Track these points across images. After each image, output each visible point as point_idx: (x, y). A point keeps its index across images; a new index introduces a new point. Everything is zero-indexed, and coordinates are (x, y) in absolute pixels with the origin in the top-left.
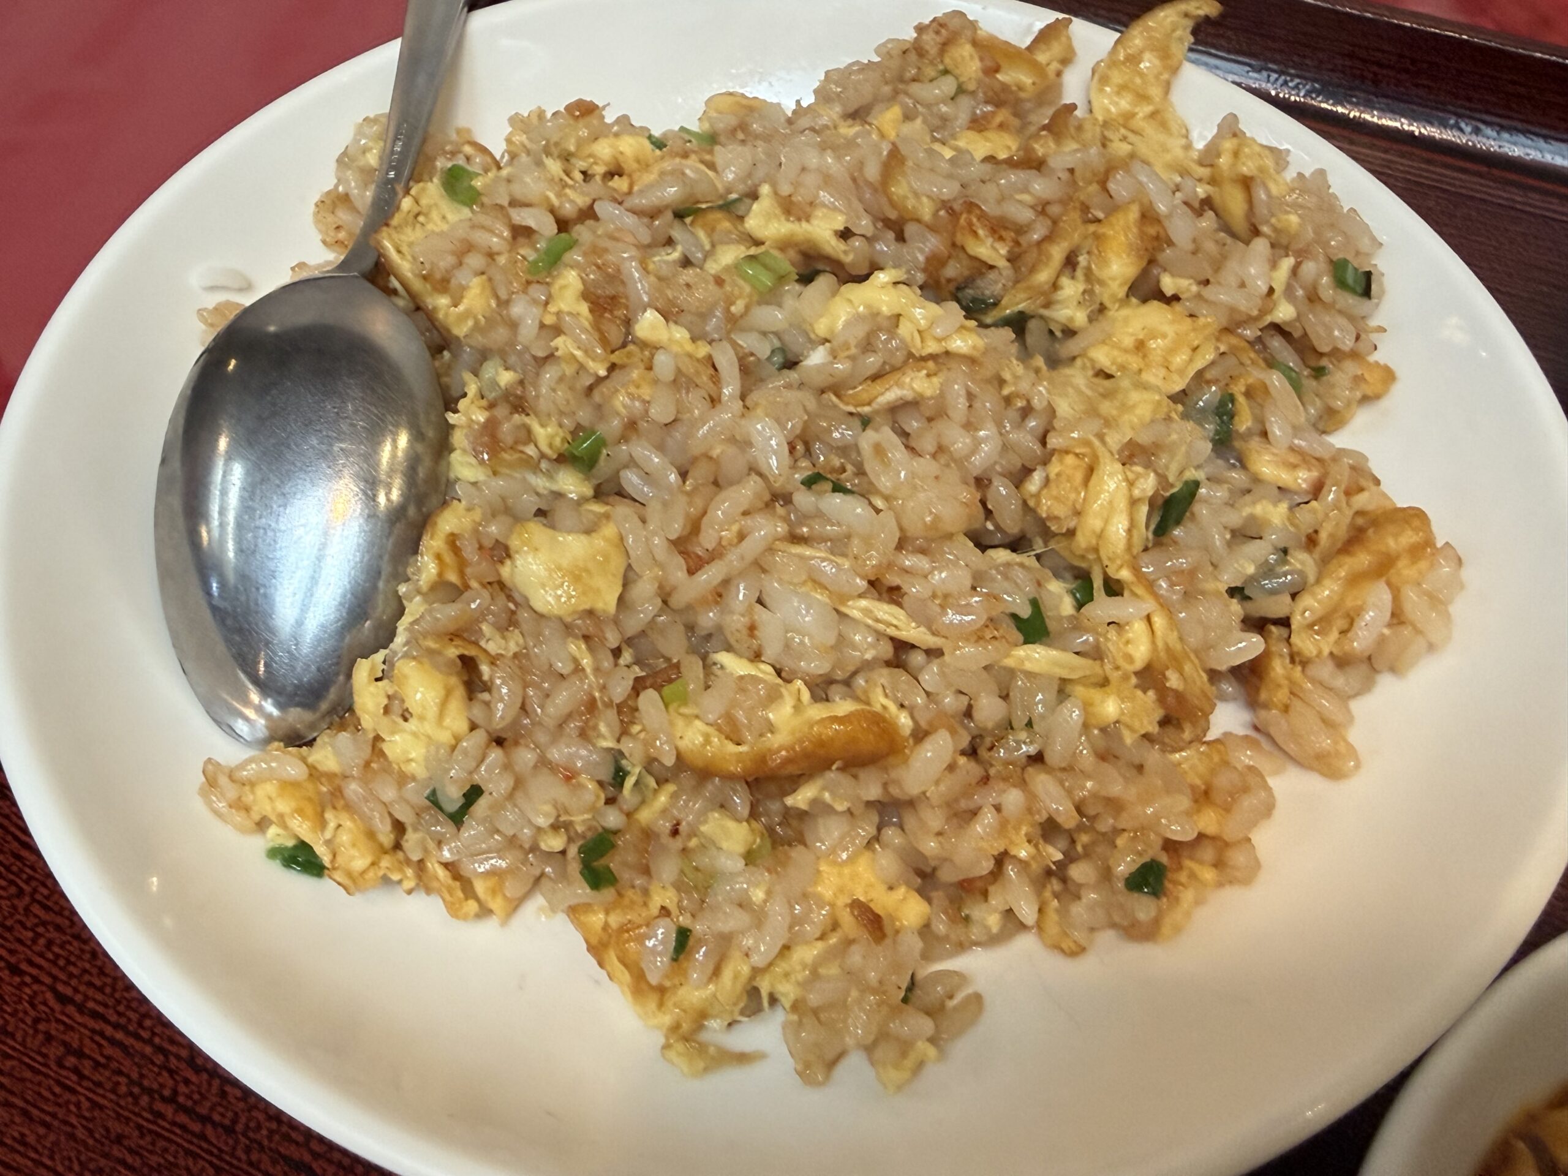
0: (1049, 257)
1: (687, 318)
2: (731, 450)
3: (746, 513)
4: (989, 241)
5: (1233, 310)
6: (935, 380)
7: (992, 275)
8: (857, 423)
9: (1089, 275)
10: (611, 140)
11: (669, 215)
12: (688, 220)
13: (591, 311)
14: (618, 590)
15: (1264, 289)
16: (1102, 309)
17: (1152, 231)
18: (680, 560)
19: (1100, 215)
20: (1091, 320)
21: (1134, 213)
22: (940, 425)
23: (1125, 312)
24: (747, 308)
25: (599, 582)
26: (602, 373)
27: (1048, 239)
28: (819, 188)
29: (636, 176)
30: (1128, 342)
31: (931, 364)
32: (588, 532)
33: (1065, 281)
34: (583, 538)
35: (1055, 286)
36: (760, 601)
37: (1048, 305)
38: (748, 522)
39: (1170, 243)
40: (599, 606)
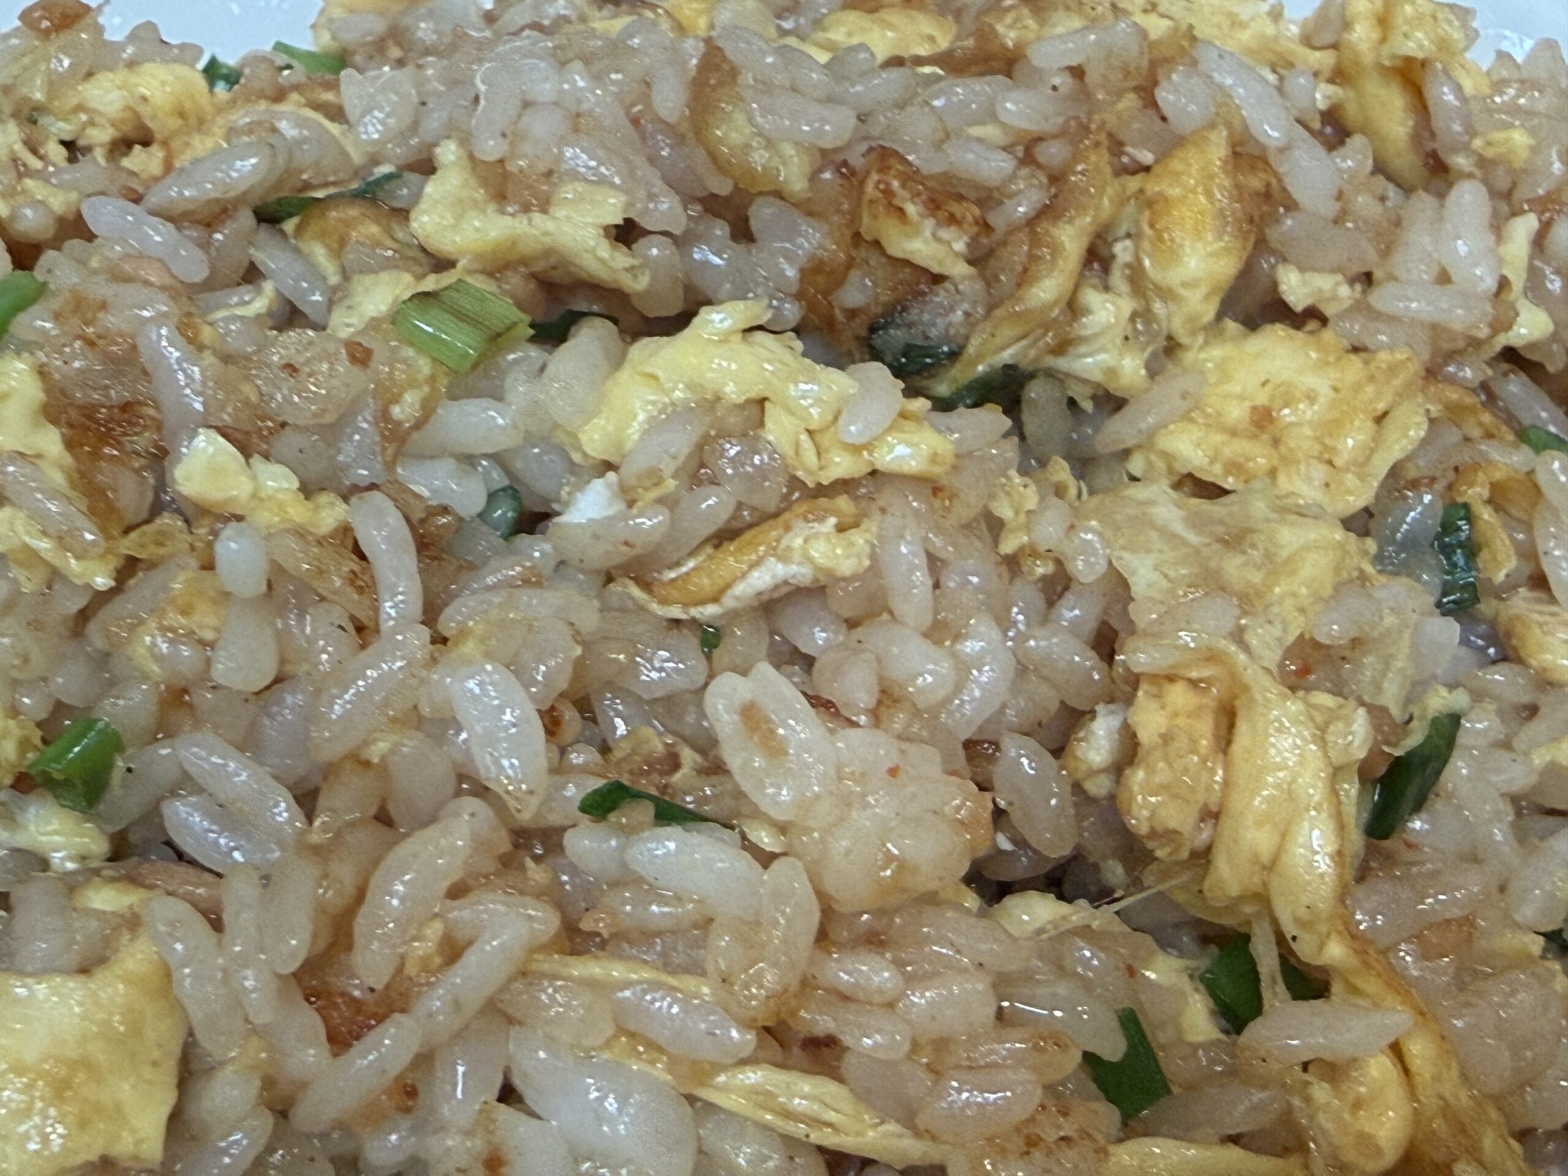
0: (1056, 250)
1: (288, 442)
2: (411, 743)
3: (457, 892)
4: (929, 223)
5: (1436, 329)
6: (859, 539)
7: (941, 296)
8: (691, 642)
9: (1137, 279)
10: (121, 75)
11: (245, 219)
12: (289, 225)
13: (70, 444)
14: (164, 1102)
15: (1490, 283)
16: (1172, 348)
17: (1256, 182)
18: (310, 1020)
19: (1147, 157)
20: (1153, 372)
21: (1217, 149)
22: (874, 635)
23: (1217, 352)
24: (428, 409)
25: (124, 1090)
26: (102, 581)
27: (1049, 212)
28: (563, 141)
29: (176, 144)
30: (1237, 413)
31: (843, 502)
32: (84, 970)
33: (1092, 297)
34: (73, 986)
35: (1073, 308)
36: (508, 1094)
37: (1061, 348)
38: (462, 913)
39: (1291, 206)
40: (124, 1146)
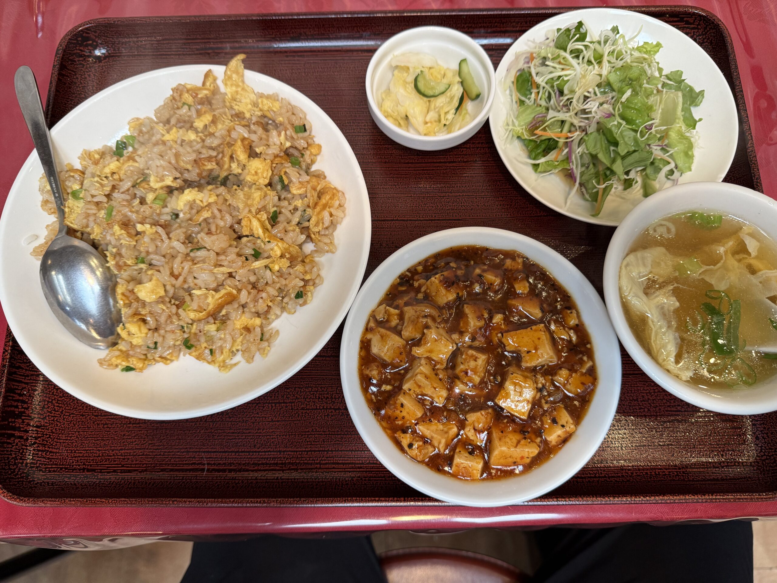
0: (225, 161)
1: (147, 220)
2: (172, 250)
3: (182, 263)
4: (210, 163)
5: (274, 153)
6: (210, 212)
7: (214, 170)
8: (198, 226)
9: (237, 160)
11: (132, 189)
12: (137, 186)
13: (125, 230)
14: (163, 289)
15: (280, 144)
16: (244, 166)
17: (246, 143)
18: (173, 279)
19: (233, 143)
20: (242, 170)
21: (239, 143)
22: (216, 220)
23: (250, 163)
24: (160, 211)
25: (159, 290)
26: (135, 243)
27: (223, 156)
28: (163, 172)
30: (253, 172)
31: (207, 208)
32: (150, 281)
33: (232, 165)
34: (150, 283)
35: (230, 166)
36: (195, 278)
37: (231, 171)
38: (182, 265)
39: (253, 141)
40: (161, 295)
